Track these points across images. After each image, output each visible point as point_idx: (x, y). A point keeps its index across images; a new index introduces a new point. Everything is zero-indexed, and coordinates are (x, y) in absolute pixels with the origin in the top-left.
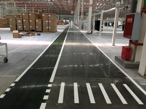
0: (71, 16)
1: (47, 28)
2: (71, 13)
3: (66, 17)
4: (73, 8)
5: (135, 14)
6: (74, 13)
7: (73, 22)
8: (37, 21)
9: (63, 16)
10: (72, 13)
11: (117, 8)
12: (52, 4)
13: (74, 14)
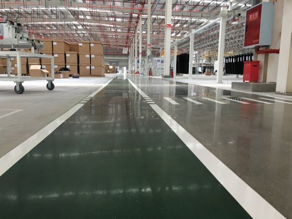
0: (123, 58)
1: (88, 68)
2: (123, 53)
3: (114, 60)
4: (127, 43)
5: (261, 5)
6: (128, 52)
7: (127, 68)
8: (68, 55)
9: (108, 58)
10: (125, 51)
11: (221, 18)
12: (85, 35)
13: (128, 55)
